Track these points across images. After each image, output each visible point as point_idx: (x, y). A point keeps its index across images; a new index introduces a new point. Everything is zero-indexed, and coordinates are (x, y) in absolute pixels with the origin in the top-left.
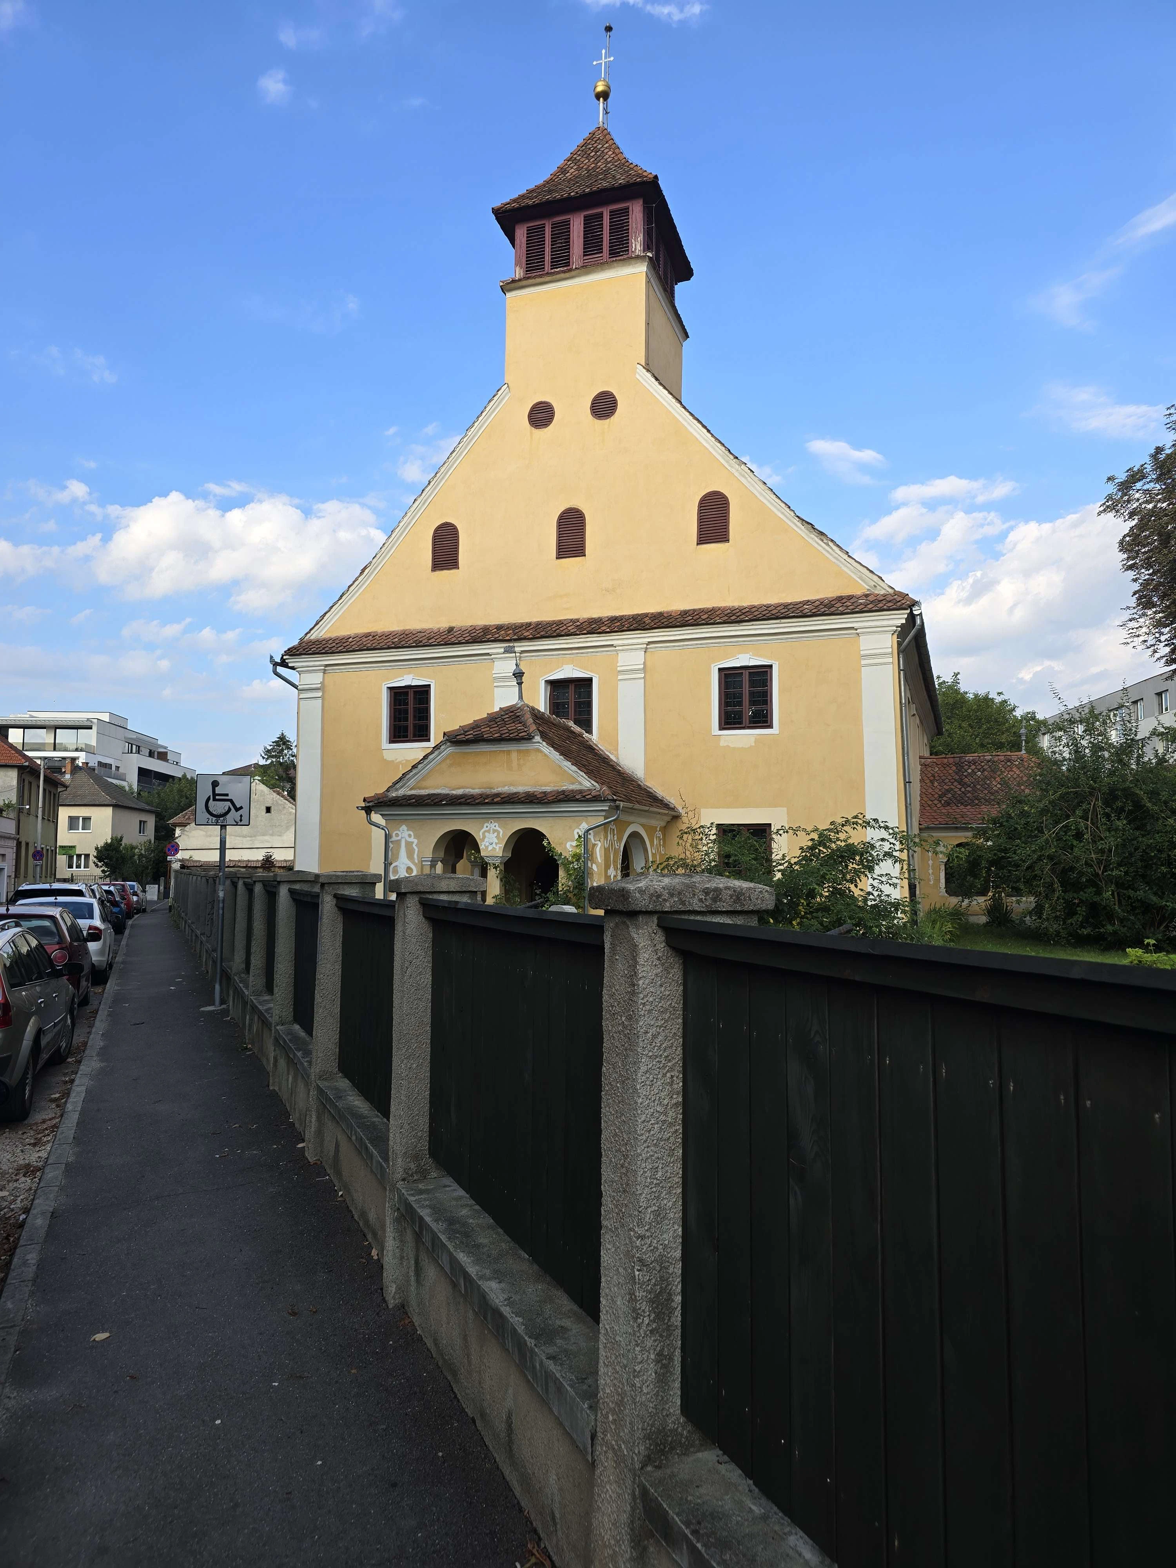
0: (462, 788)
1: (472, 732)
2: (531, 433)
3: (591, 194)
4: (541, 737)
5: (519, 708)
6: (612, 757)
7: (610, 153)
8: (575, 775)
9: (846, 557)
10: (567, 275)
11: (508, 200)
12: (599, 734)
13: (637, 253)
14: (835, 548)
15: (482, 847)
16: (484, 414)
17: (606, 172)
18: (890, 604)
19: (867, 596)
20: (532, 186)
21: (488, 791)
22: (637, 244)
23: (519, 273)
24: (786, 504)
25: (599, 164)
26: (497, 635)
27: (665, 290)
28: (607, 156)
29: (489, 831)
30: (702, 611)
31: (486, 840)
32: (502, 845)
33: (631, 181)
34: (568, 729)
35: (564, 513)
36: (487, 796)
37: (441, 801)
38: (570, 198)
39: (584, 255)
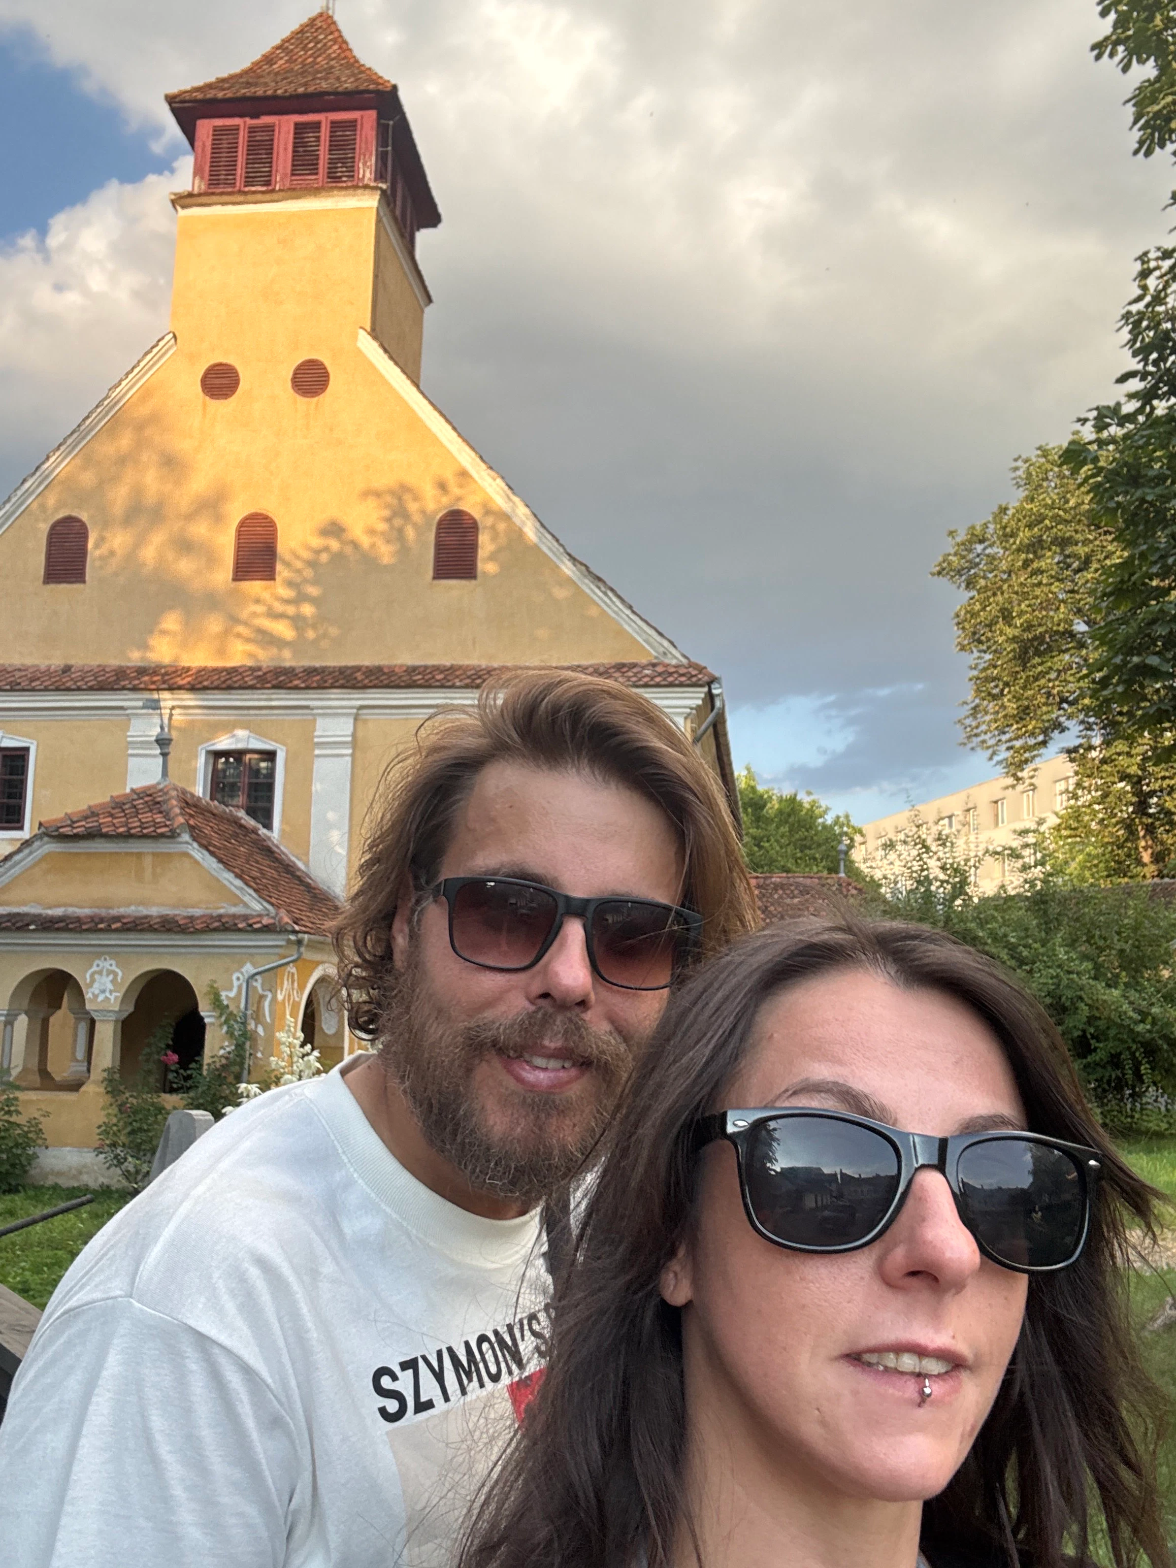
0: (65, 905)
1: (83, 823)
2: (204, 406)
3: (305, 96)
4: (192, 836)
5: (161, 790)
6: (300, 865)
7: (336, 47)
8: (238, 892)
9: (628, 612)
10: (268, 197)
11: (188, 88)
12: (282, 832)
13: (366, 181)
14: (615, 599)
15: (88, 996)
16: (136, 371)
17: (329, 70)
18: (683, 679)
19: (654, 665)
20: (224, 74)
21: (103, 912)
22: (366, 171)
23: (199, 186)
24: (553, 536)
25: (319, 59)
26: (137, 682)
27: (402, 236)
28: (330, 51)
29: (100, 973)
30: (438, 669)
31: (96, 985)
32: (120, 995)
33: (362, 88)
34: (236, 822)
35: (246, 518)
36: (102, 920)
37: (28, 925)
38: (275, 98)
39: (293, 175)
